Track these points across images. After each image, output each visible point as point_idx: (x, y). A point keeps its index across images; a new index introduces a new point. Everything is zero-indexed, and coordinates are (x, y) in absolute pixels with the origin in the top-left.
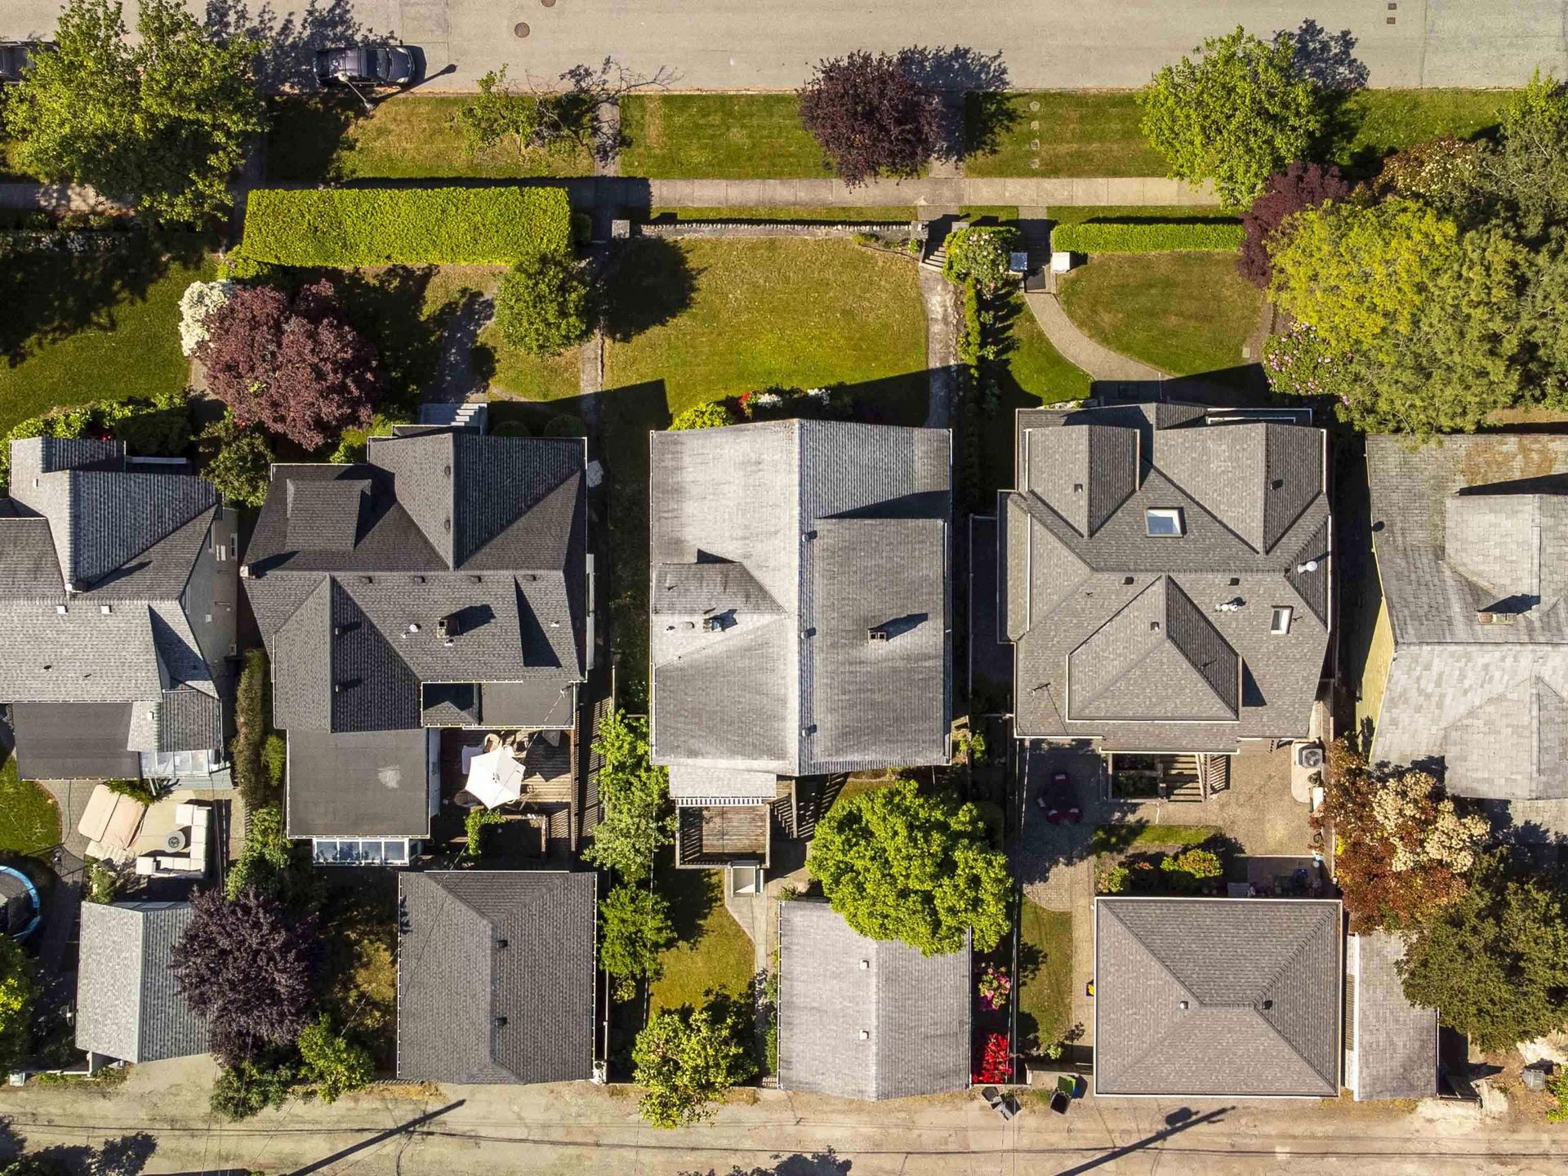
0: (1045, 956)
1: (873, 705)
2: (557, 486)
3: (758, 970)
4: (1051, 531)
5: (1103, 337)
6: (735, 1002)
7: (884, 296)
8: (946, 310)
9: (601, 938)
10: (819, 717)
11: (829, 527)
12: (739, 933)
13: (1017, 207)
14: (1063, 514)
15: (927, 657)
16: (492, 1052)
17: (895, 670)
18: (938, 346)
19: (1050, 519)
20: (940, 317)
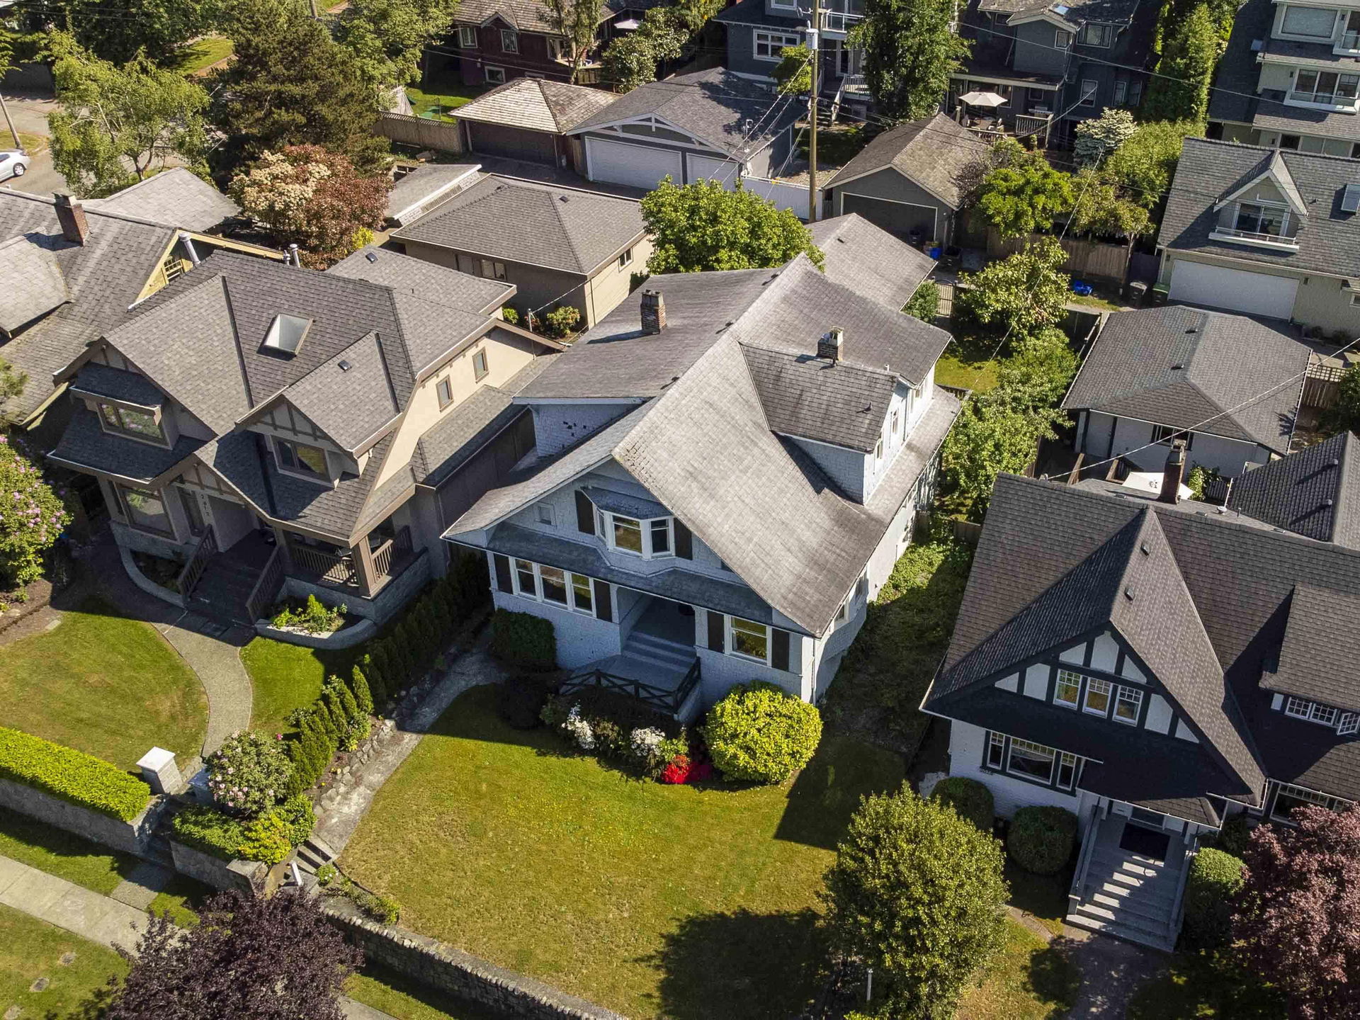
8: (347, 791)
14: (381, 366)
19: (397, 370)
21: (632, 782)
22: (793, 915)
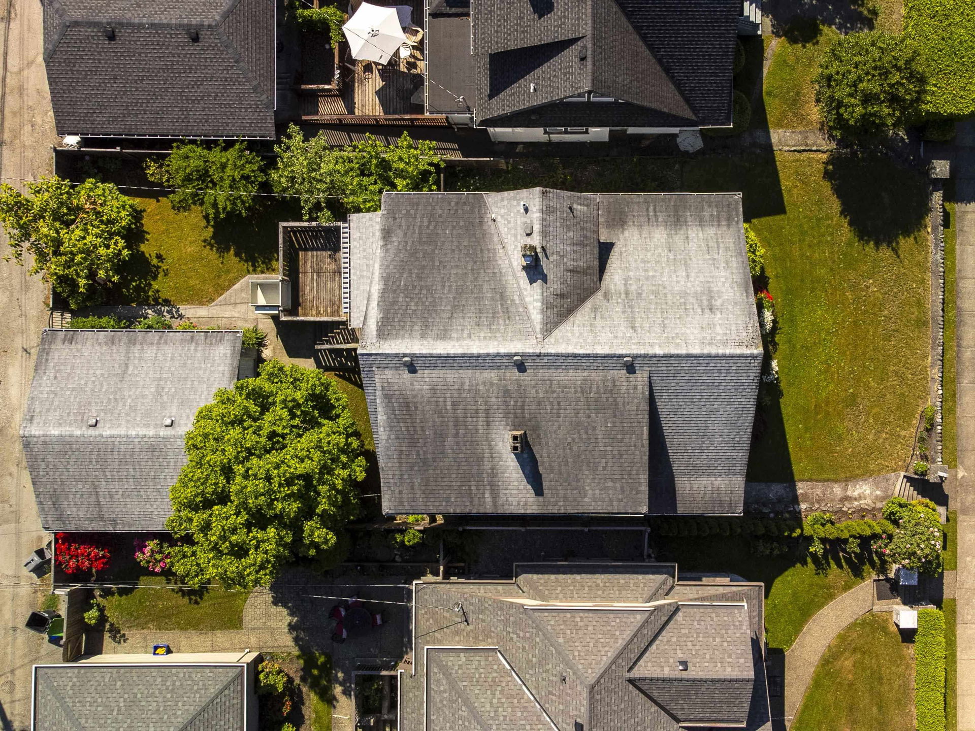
0: (196, 603)
1: (441, 436)
2: (682, 93)
3: (184, 309)
4: (635, 635)
5: (828, 661)
6: (150, 285)
7: (871, 437)
8: (855, 499)
9: (209, 145)
10: (426, 378)
11: (640, 388)
12: (221, 289)
13: (955, 568)
14: (654, 647)
15: (495, 496)
16: (76, 24)
17: (480, 459)
18: (819, 492)
19: (649, 633)
20: (849, 493)
22: (832, 184)
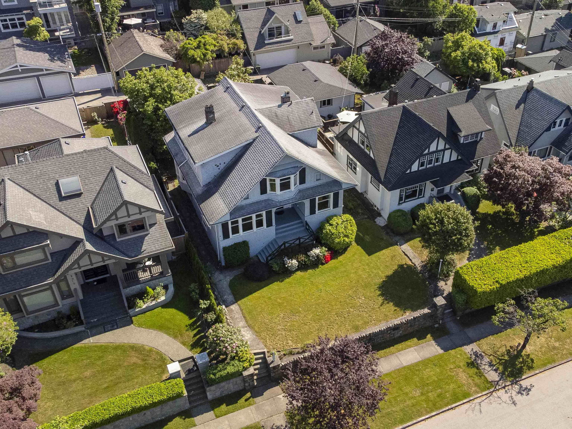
7: (280, 327)
13: (217, 418)
18: (237, 316)
21: (317, 270)
22: (398, 269)
